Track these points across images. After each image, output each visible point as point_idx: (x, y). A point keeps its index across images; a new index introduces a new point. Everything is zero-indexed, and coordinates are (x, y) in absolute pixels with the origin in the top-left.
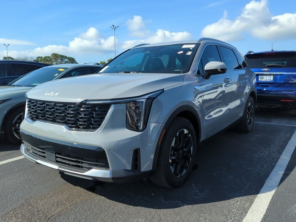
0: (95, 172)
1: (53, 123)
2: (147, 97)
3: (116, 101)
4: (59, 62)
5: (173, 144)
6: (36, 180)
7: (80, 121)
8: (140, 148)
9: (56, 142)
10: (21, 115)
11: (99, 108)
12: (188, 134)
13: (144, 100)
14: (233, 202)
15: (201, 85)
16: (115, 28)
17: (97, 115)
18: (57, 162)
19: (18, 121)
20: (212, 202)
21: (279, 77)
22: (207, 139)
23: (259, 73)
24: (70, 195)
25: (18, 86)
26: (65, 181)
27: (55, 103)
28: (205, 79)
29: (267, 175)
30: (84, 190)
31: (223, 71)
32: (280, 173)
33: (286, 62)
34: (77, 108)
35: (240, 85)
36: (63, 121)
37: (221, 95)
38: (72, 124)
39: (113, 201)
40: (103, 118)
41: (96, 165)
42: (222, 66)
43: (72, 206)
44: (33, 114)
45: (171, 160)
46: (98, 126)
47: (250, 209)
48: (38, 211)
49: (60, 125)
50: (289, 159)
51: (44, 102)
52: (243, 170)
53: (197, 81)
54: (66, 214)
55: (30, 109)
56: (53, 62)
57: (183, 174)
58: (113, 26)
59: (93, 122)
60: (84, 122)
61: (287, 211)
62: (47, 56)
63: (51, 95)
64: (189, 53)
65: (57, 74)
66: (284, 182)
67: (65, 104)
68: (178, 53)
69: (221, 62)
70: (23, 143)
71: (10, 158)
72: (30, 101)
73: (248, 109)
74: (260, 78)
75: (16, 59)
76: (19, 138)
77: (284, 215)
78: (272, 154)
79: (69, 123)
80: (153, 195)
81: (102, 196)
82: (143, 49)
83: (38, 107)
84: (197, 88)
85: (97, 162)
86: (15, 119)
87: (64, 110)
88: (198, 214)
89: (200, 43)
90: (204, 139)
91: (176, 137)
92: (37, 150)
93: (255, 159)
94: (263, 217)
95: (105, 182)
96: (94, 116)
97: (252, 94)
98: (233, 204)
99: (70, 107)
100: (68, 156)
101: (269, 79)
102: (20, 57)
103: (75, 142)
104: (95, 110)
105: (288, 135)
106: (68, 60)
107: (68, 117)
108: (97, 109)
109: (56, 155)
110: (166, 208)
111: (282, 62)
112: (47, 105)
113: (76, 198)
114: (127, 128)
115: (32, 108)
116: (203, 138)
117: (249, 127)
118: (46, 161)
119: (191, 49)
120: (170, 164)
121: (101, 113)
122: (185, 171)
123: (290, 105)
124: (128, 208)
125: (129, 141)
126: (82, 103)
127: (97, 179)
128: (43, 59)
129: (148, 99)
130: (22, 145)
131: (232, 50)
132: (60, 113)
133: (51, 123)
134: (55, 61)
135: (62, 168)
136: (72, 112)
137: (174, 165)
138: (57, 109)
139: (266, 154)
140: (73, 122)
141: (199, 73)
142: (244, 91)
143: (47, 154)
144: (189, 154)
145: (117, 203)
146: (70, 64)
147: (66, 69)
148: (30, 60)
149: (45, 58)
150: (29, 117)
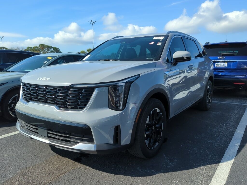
0: (81, 146)
1: (45, 104)
2: (126, 81)
3: (100, 85)
4: (46, 52)
5: (147, 121)
6: (30, 152)
7: (69, 102)
8: (120, 125)
9: (46, 120)
10: (16, 97)
11: (85, 91)
12: (159, 112)
13: (123, 84)
14: (199, 170)
15: (170, 71)
16: (93, 23)
17: (83, 97)
18: (49, 137)
19: (13, 102)
20: (181, 170)
21: (232, 63)
22: (175, 116)
23: (216, 60)
24: (60, 165)
25: (12, 72)
26: (54, 153)
27: (47, 87)
28: (173, 66)
29: (226, 147)
30: (72, 161)
31: (188, 59)
32: (236, 145)
33: (237, 52)
34: (66, 91)
35: (200, 70)
36: (53, 102)
37: (184, 80)
38: (62, 105)
39: (97, 171)
40: (88, 100)
41: (83, 140)
42: (187, 54)
43: (61, 175)
44: (27, 96)
45: (146, 134)
46: (84, 107)
47: (214, 176)
48: (33, 180)
49: (51, 105)
50: (243, 133)
51: (37, 86)
52: (205, 142)
53: (166, 67)
54: (57, 182)
55: (24, 92)
56: (41, 51)
57: (155, 147)
58: (92, 21)
59: (79, 103)
60: (72, 103)
61: (246, 178)
62: (36, 46)
63: (43, 80)
64: (160, 44)
65: (46, 62)
66: (241, 153)
67: (55, 88)
68: (150, 43)
69: (186, 51)
70: (18, 121)
71: (6, 134)
72: (25, 85)
73: (207, 90)
74: (216, 65)
75: (9, 49)
76: (14, 116)
77: (243, 181)
78: (229, 128)
79: (59, 104)
80: (131, 164)
81: (87, 166)
82: (120, 40)
83: (32, 90)
84: (167, 73)
85: (83, 137)
86: (11, 100)
87: (54, 93)
88: (170, 181)
89: (168, 36)
90: (173, 116)
91: (150, 115)
92: (30, 127)
93: (215, 133)
94: (226, 183)
95: (89, 154)
96: (81, 98)
97: (211, 78)
98: (199, 172)
99: (59, 90)
100: (59, 132)
101: (224, 65)
102: (12, 47)
103: (63, 120)
104: (81, 93)
105: (241, 113)
106: (53, 50)
107: (58, 98)
108: (83, 91)
109: (48, 131)
110: (143, 176)
111: (234, 52)
112: (40, 88)
113: (64, 168)
114: (109, 108)
115: (27, 91)
116: (171, 115)
117: (209, 106)
118: (38, 136)
119: (161, 40)
120: (146, 138)
121: (87, 95)
122: (157, 144)
123: (241, 87)
124: (110, 176)
125: (110, 120)
126: (70, 87)
127: (83, 151)
128: (32, 49)
129: (126, 83)
130: (17, 122)
131: (194, 41)
132: (51, 95)
133: (42, 104)
134: (43, 51)
135: (53, 142)
136: (61, 94)
137: (149, 139)
138: (48, 92)
139: (224, 128)
140: (62, 103)
141: (168, 60)
142: (205, 75)
143: (40, 130)
144: (161, 130)
145: (100, 172)
146: (55, 53)
147: (53, 57)
148: (22, 50)
149: (34, 48)
150: (23, 98)
